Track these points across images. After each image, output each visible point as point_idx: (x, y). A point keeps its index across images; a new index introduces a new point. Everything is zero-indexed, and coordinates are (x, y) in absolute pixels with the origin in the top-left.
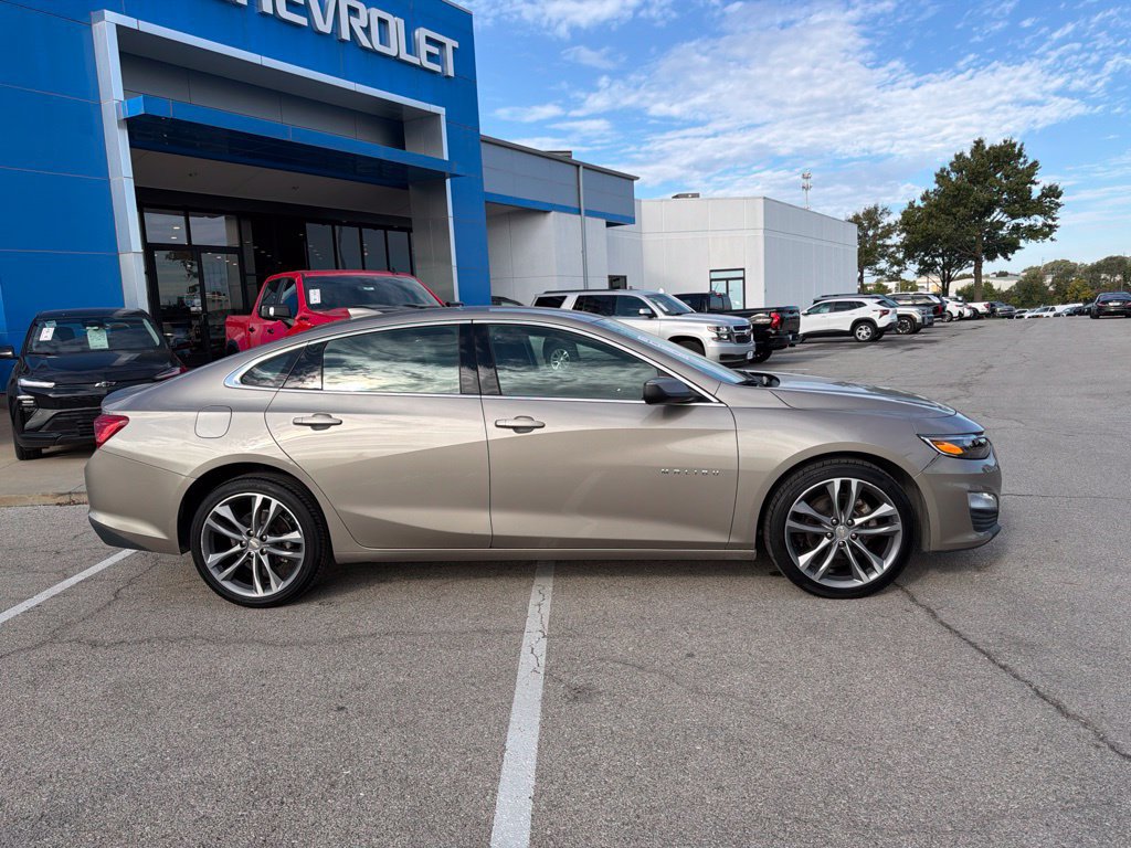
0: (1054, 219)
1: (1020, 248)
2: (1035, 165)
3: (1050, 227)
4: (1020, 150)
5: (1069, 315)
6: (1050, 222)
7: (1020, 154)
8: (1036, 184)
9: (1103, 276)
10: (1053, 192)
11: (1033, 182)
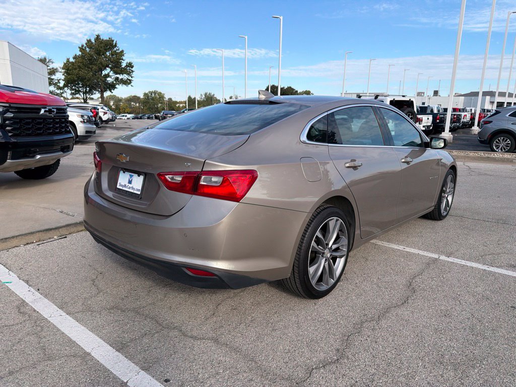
0: (132, 77)
1: (116, 88)
2: (122, 51)
3: (130, 80)
4: (116, 44)
5: (133, 119)
6: (130, 78)
7: (116, 46)
8: (124, 60)
9: (132, 103)
10: (130, 65)
11: (122, 59)
